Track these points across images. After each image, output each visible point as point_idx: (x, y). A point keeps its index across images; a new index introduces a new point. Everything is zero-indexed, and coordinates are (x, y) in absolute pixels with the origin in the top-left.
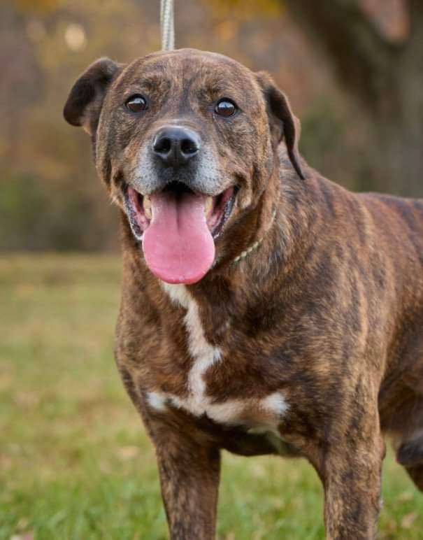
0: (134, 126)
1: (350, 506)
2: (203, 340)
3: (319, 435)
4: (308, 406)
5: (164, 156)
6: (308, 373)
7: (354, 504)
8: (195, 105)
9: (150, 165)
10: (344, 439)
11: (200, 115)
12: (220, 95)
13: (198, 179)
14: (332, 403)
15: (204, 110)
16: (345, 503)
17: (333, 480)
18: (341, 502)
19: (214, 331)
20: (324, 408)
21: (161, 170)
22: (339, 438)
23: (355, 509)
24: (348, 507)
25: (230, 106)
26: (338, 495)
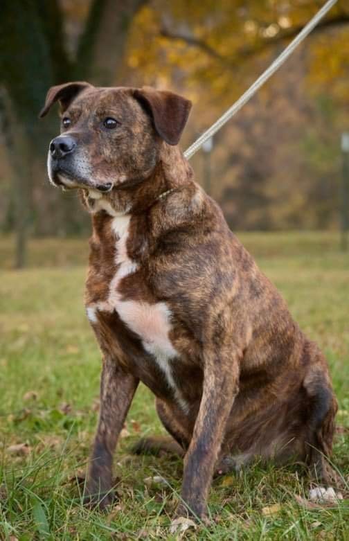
1: (220, 378)
2: (125, 255)
3: (195, 335)
4: (185, 317)
6: (187, 295)
7: (222, 378)
10: (211, 341)
12: (108, 115)
14: (201, 318)
16: (216, 376)
17: (209, 364)
18: (213, 376)
19: (134, 252)
20: (197, 320)
22: (208, 340)
23: (222, 381)
24: (218, 379)
25: (114, 122)
26: (212, 372)
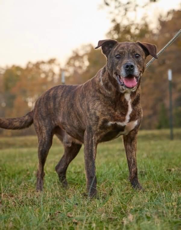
0: (118, 62)
5: (128, 69)
8: (131, 56)
9: (124, 71)
11: (132, 58)
12: (135, 53)
13: (134, 73)
15: (133, 57)
21: (127, 72)
